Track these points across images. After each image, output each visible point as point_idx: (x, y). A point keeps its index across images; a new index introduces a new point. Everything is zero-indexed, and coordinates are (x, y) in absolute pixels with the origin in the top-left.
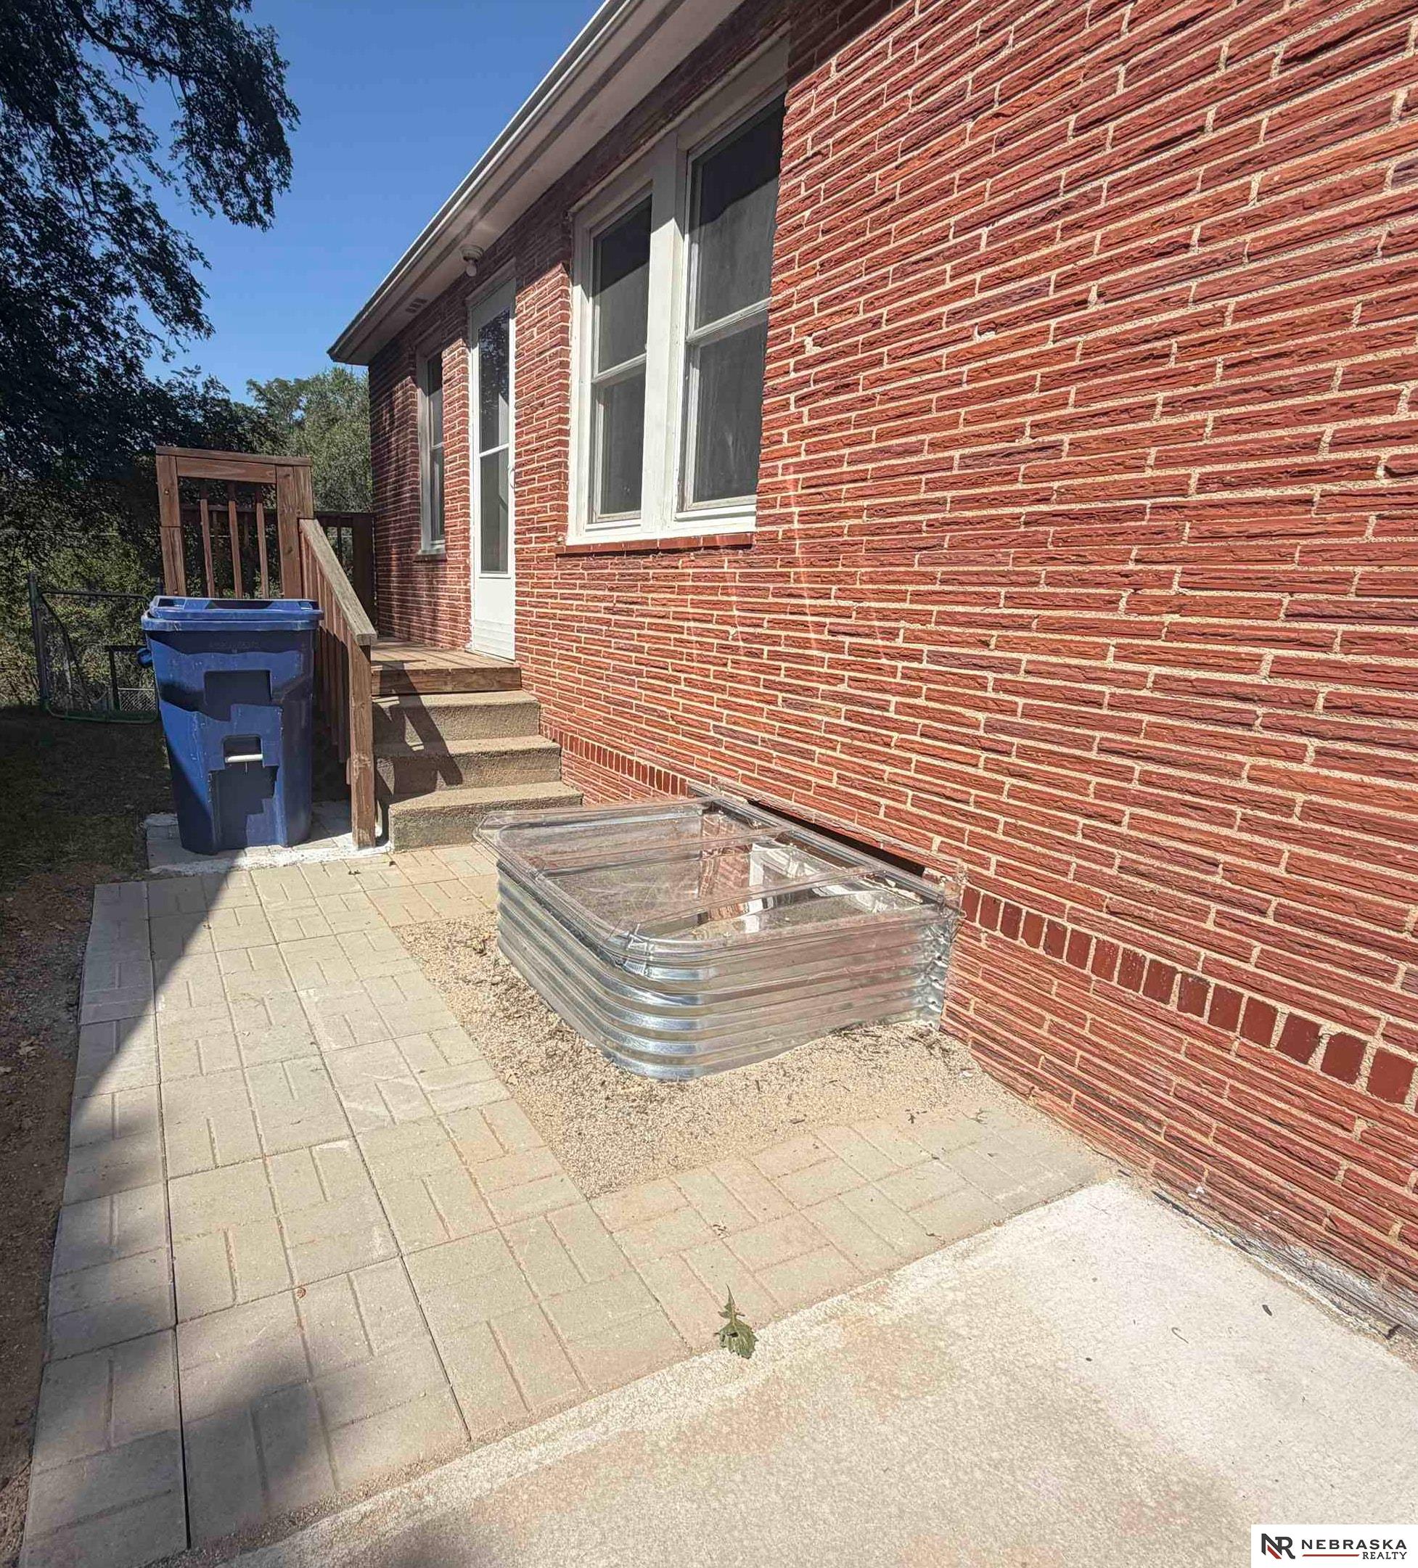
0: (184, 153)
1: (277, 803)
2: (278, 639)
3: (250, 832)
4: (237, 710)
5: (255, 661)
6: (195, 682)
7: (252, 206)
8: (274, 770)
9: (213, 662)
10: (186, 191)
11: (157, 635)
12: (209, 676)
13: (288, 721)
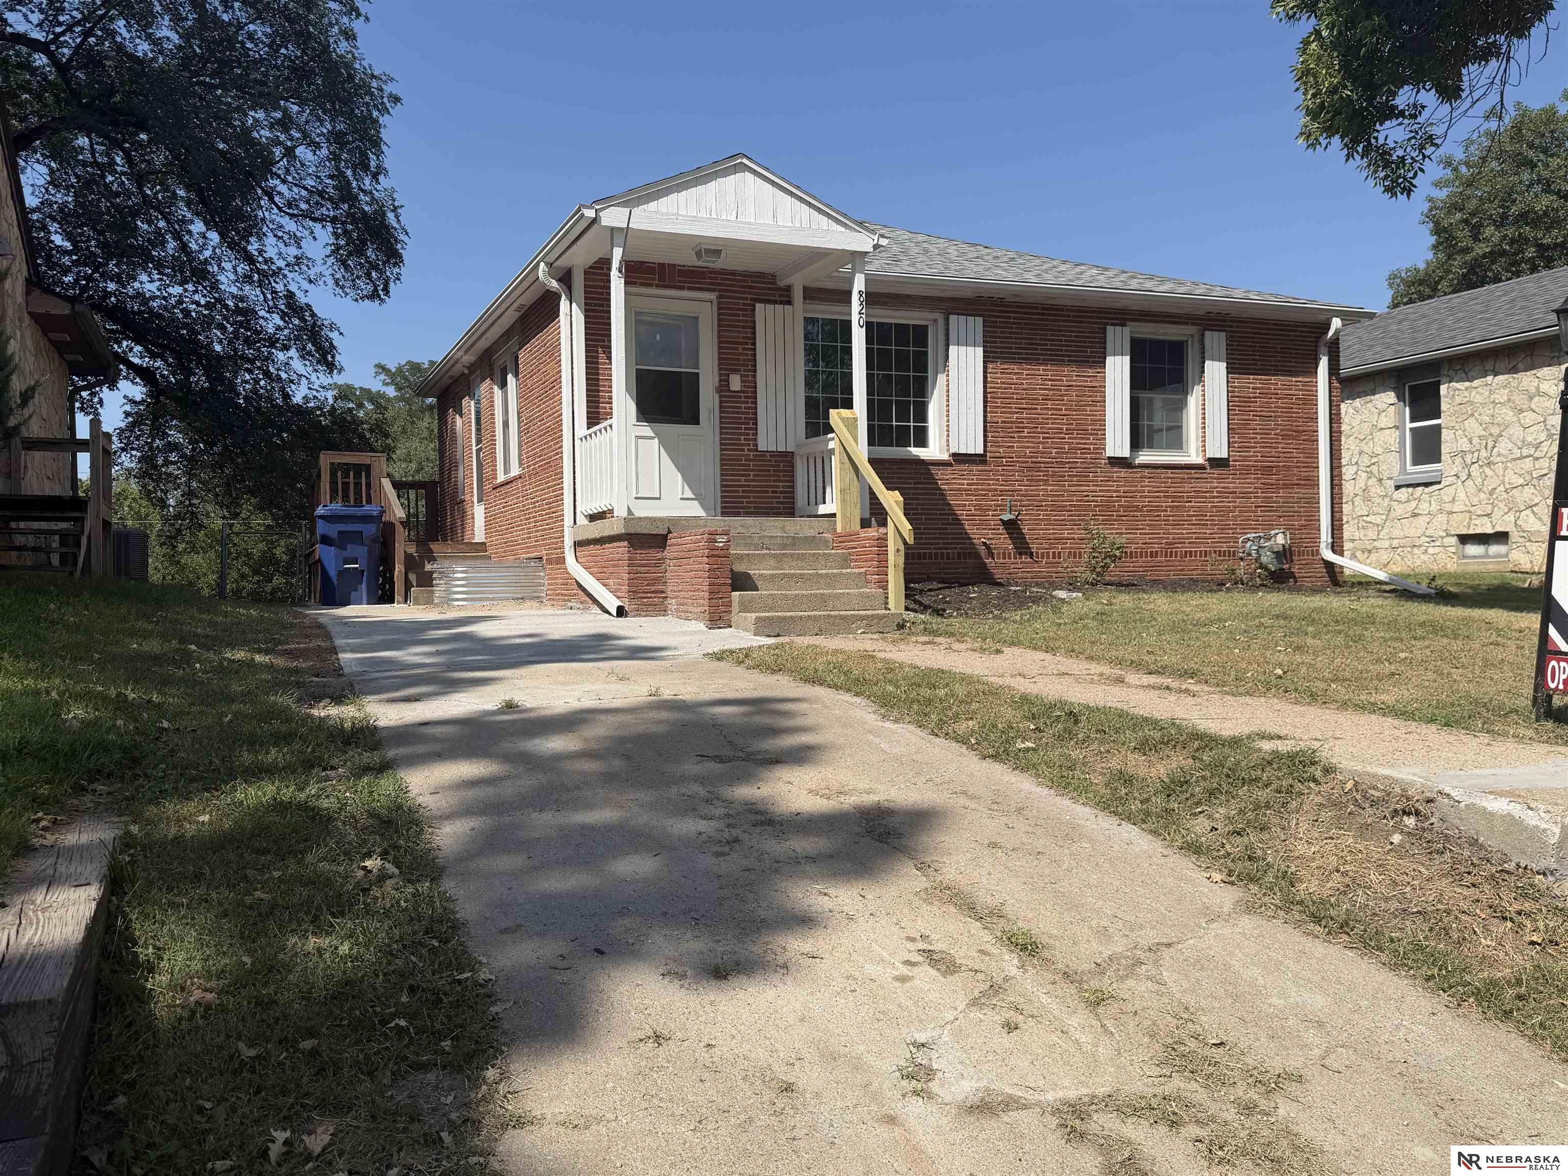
0: (332, 260)
1: (364, 587)
2: (367, 519)
3: (352, 597)
4: (349, 546)
5: (357, 527)
6: (334, 535)
7: (376, 290)
8: (363, 572)
9: (342, 527)
10: (331, 282)
11: (321, 517)
12: (340, 532)
13: (369, 553)
